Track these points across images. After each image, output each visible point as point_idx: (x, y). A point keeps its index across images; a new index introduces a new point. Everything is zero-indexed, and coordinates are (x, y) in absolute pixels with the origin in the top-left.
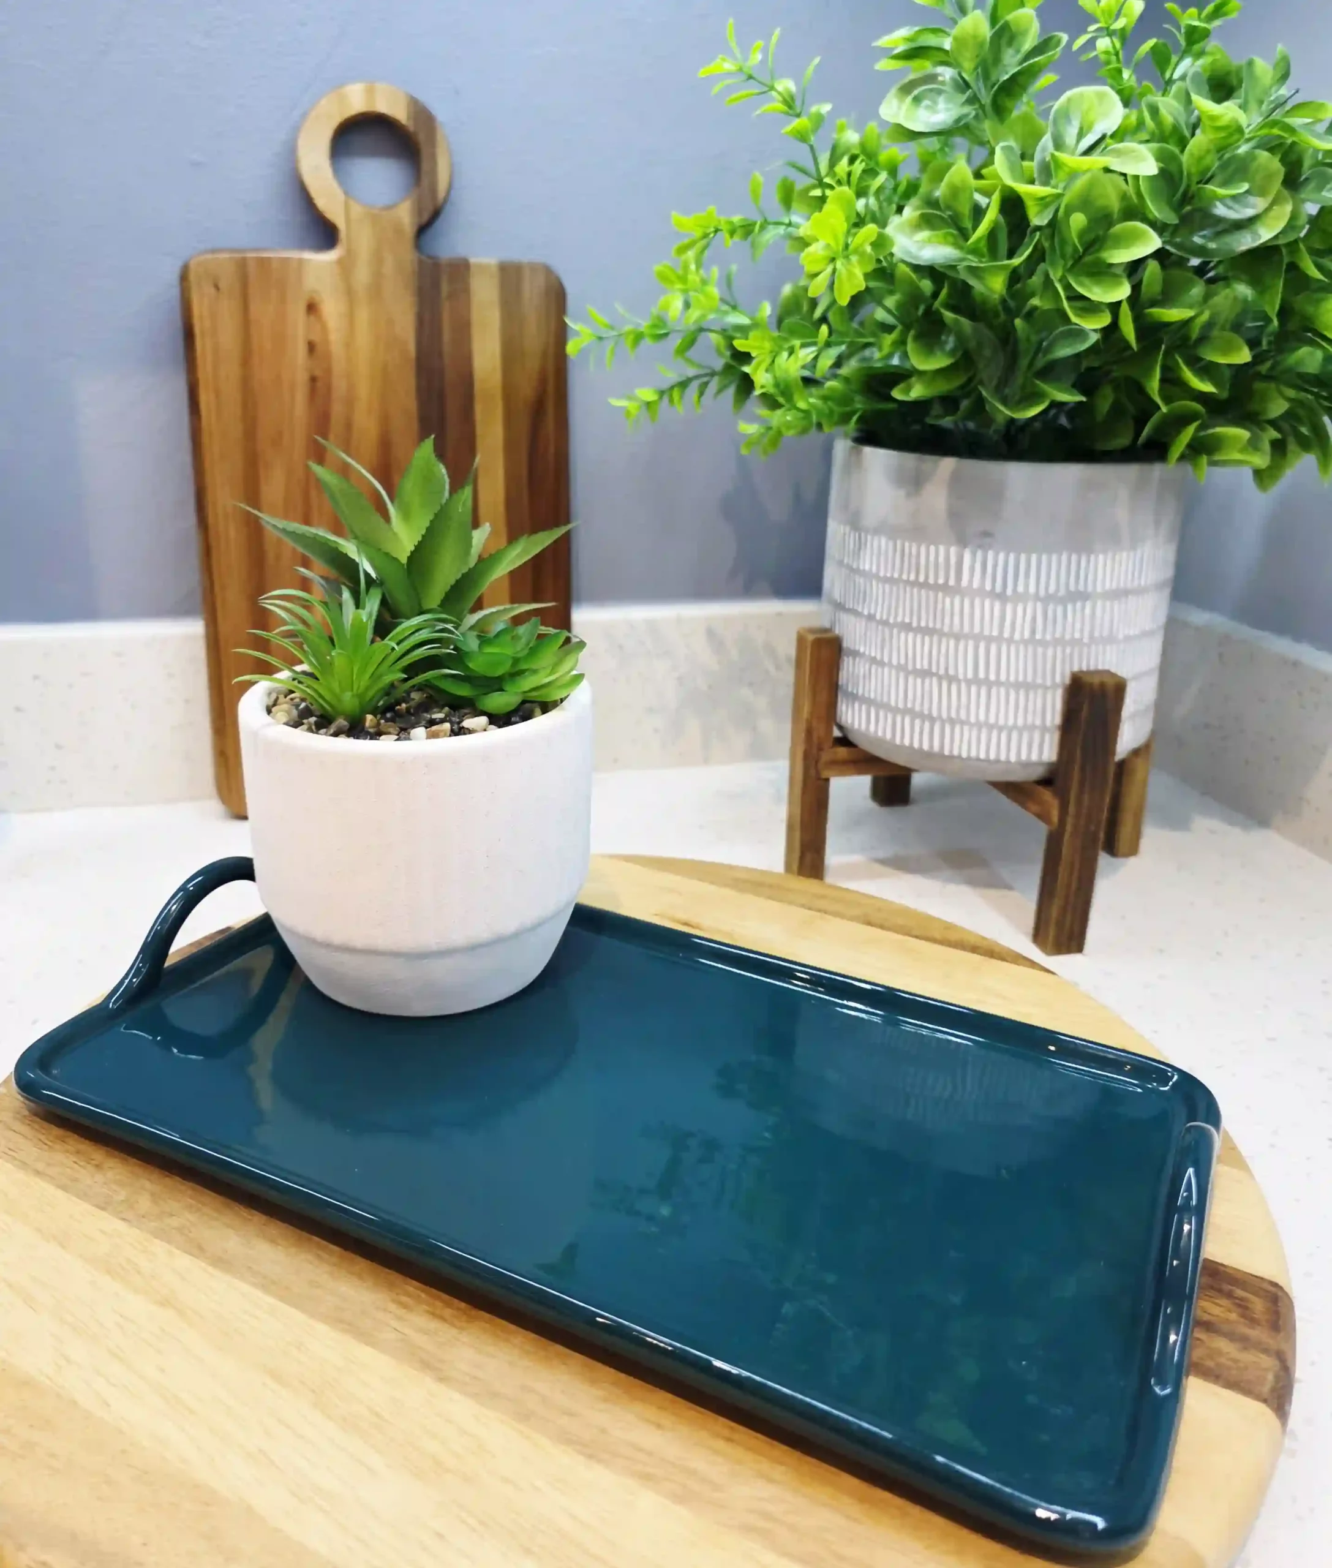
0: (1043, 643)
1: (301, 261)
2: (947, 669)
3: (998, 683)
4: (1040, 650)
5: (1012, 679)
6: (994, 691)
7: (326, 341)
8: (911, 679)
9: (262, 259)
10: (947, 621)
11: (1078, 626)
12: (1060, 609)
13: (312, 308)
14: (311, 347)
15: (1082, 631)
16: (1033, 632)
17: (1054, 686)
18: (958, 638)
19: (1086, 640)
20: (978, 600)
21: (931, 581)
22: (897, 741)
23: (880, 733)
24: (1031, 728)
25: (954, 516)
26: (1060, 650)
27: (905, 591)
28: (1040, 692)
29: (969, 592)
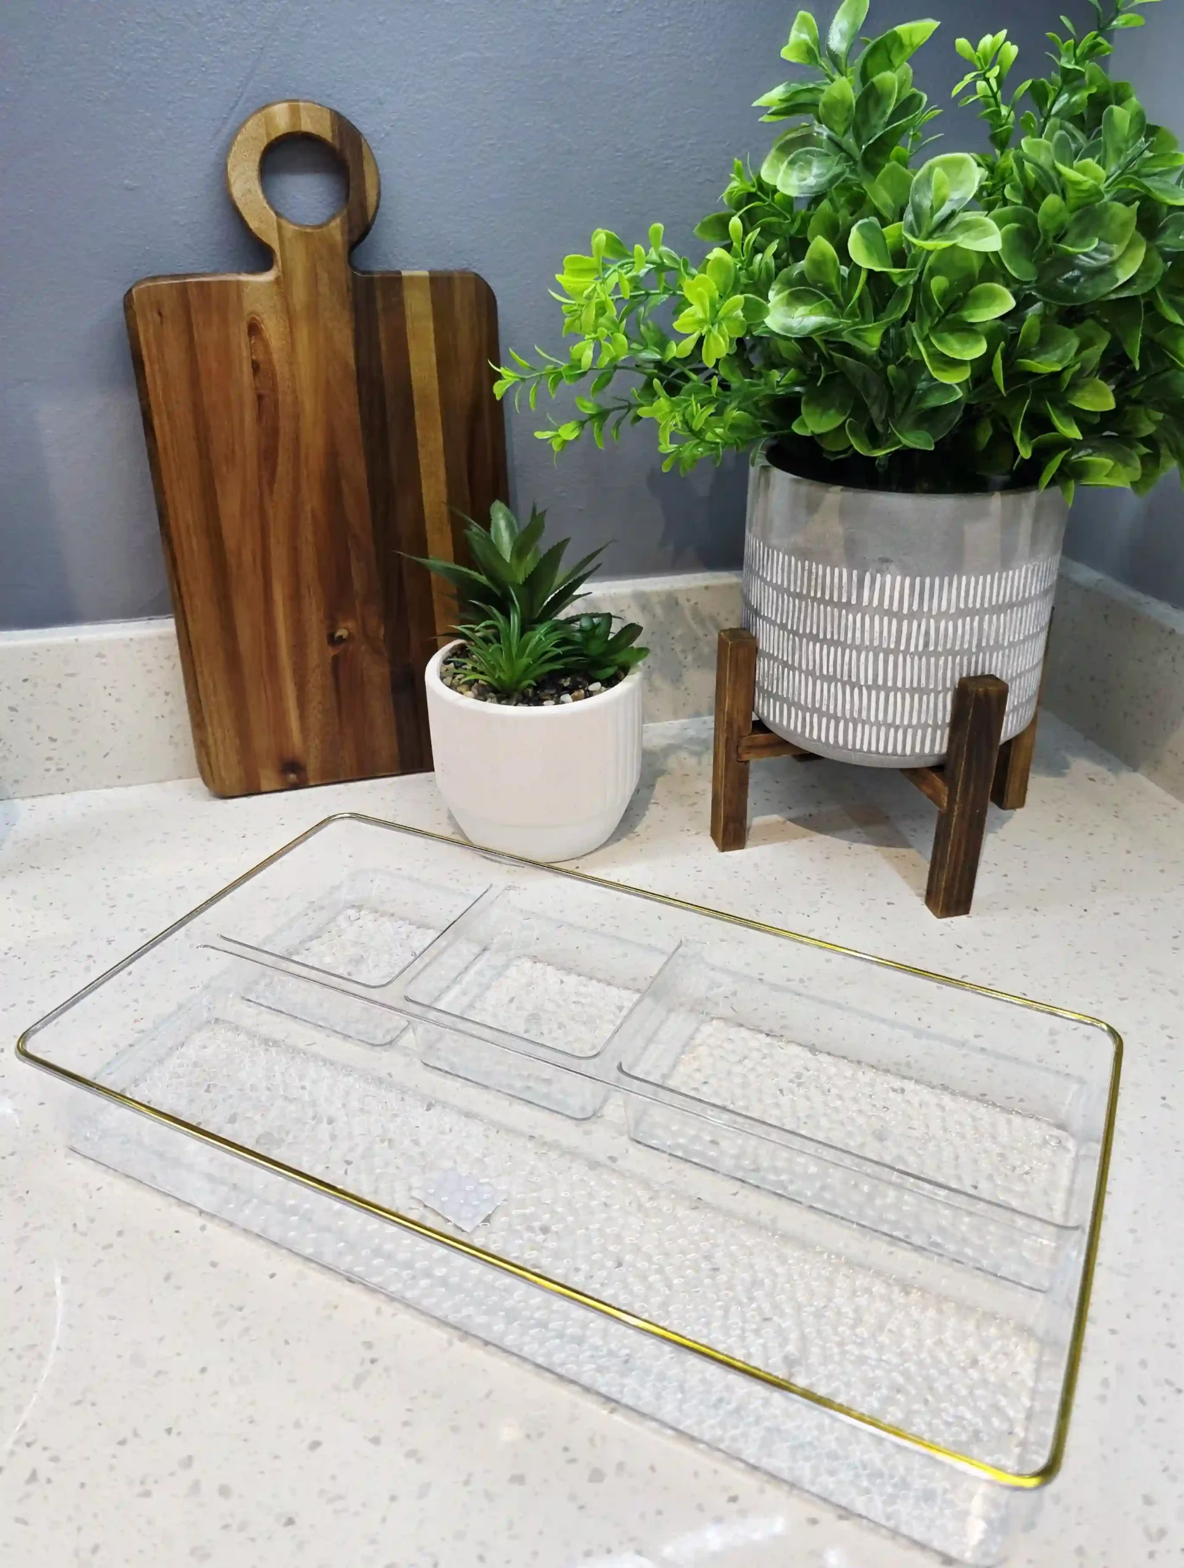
0: (936, 654)
1: (239, 283)
2: (850, 676)
3: (895, 688)
4: (933, 660)
5: (908, 685)
6: (892, 694)
7: (270, 362)
8: (818, 682)
9: (202, 283)
10: (850, 635)
11: (967, 637)
12: (951, 624)
13: (254, 329)
14: (256, 367)
15: (970, 643)
16: (926, 644)
17: (945, 690)
18: (859, 649)
19: (974, 650)
20: (877, 618)
21: (835, 599)
22: (807, 734)
23: (792, 727)
24: (924, 726)
25: (856, 543)
26: (950, 659)
27: (812, 607)
28: (932, 695)
29: (870, 610)
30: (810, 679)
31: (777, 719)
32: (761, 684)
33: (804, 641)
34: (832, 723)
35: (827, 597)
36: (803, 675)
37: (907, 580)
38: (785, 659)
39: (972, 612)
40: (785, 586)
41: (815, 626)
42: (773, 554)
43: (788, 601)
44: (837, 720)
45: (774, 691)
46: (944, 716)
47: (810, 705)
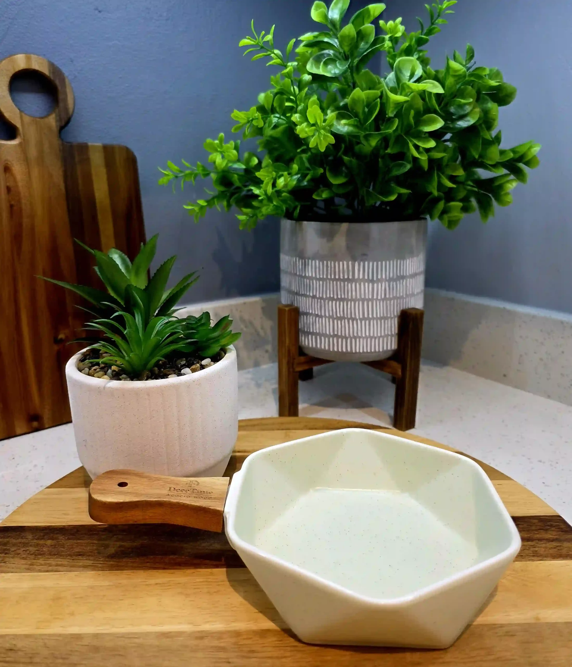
0: (390, 299)
3: (373, 318)
4: (388, 302)
6: (371, 322)
7: (17, 186)
8: (335, 321)
10: (350, 294)
11: (401, 291)
12: (395, 283)
13: (7, 169)
14: (9, 189)
15: (403, 293)
16: (385, 294)
17: (395, 316)
18: (355, 301)
19: (404, 296)
20: (362, 284)
21: (342, 278)
22: (331, 350)
23: (323, 347)
24: (387, 336)
25: (349, 248)
26: (395, 301)
27: (330, 283)
28: (389, 320)
29: (359, 280)
30: (331, 320)
31: (314, 346)
32: (303, 329)
33: (327, 301)
34: (344, 340)
35: (337, 277)
36: (327, 319)
37: (375, 263)
38: (316, 313)
39: (403, 277)
40: (314, 276)
41: (332, 293)
42: (305, 262)
43: (316, 283)
44: (346, 338)
45: (311, 331)
46: (395, 330)
47: (332, 334)
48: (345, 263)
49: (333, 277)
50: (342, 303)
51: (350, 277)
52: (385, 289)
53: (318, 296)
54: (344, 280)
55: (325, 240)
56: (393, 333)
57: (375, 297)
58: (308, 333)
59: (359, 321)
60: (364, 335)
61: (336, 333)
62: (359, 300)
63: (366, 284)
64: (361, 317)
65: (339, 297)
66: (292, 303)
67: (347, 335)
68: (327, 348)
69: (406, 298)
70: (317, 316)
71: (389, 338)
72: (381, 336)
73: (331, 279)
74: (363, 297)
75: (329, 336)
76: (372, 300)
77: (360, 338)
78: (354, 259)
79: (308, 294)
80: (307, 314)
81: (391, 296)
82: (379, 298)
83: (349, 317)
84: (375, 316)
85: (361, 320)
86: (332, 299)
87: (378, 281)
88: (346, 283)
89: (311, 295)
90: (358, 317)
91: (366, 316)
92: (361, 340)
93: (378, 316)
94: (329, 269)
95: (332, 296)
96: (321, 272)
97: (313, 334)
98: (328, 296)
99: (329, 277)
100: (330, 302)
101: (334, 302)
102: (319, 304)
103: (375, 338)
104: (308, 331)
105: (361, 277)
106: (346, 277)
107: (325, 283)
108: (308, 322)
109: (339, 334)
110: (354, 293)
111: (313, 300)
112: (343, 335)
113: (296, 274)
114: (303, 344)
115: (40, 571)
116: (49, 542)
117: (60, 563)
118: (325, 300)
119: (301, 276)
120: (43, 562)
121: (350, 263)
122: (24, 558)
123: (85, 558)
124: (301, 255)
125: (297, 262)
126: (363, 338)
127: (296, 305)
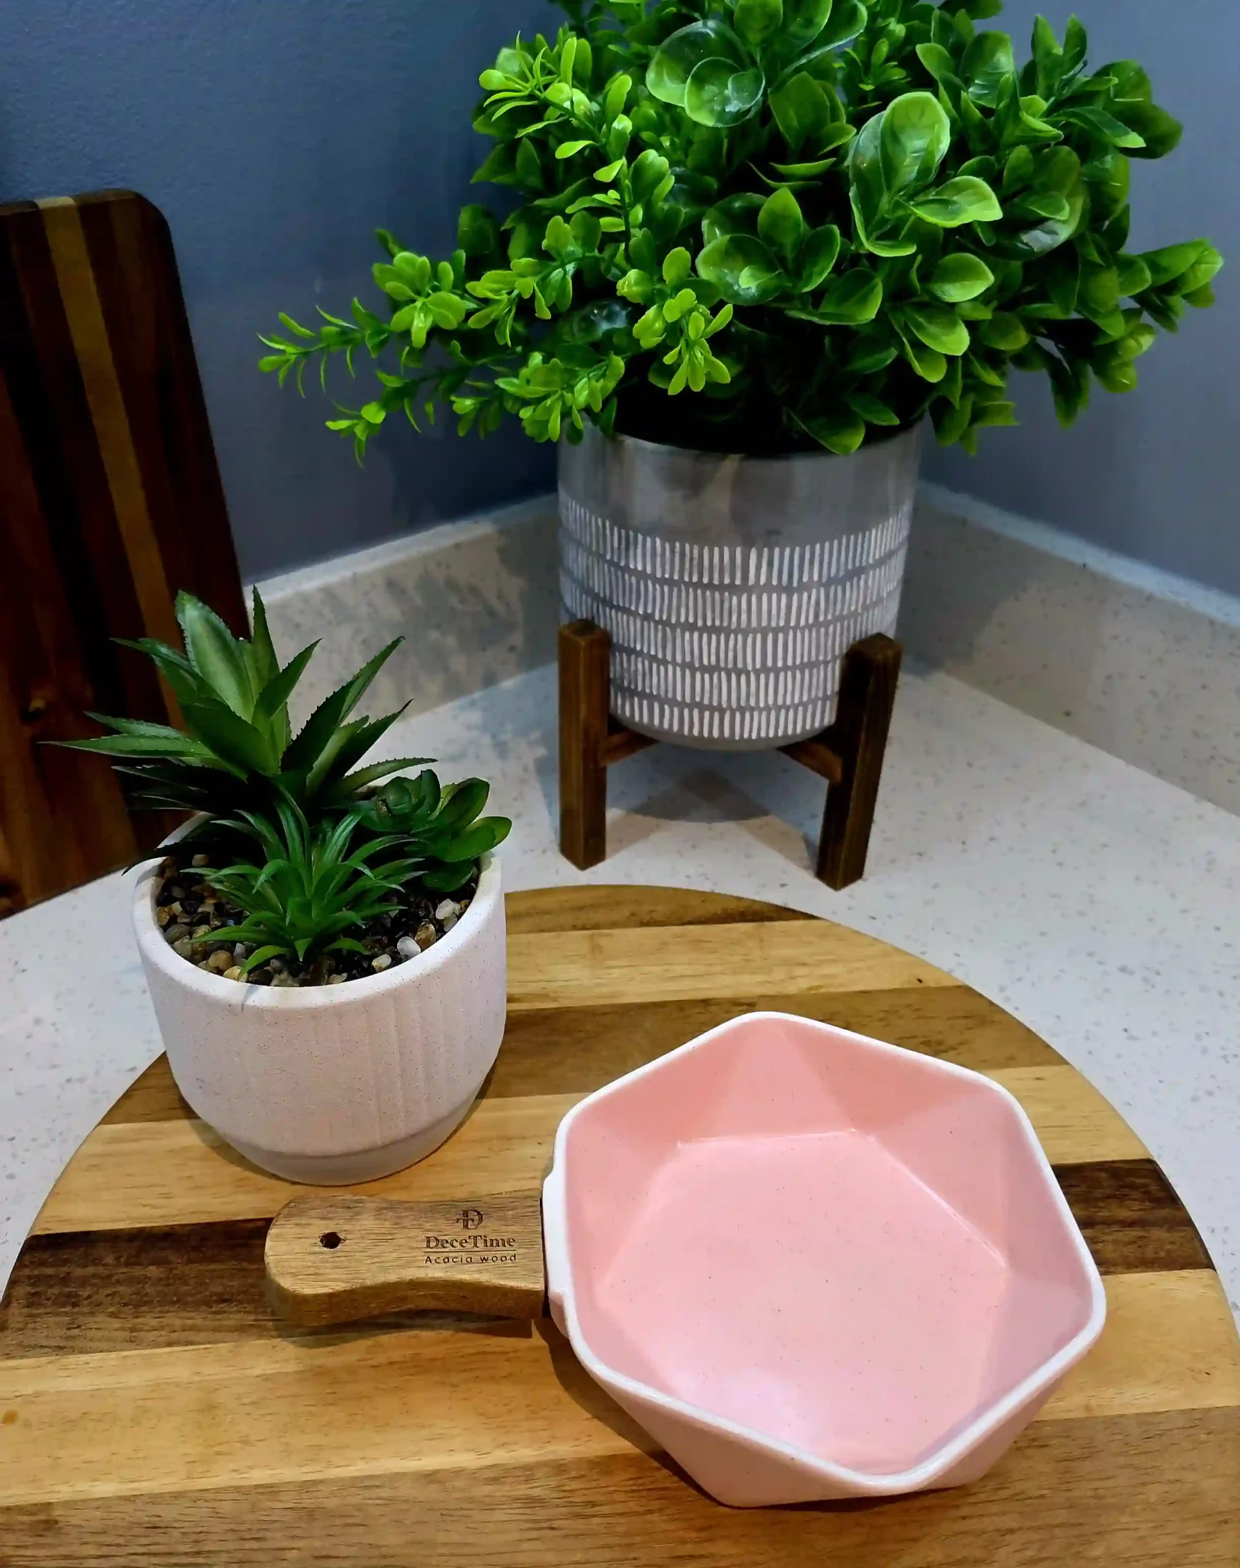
0: (826, 624)
4: (823, 630)
10: (735, 619)
11: (854, 599)
12: (840, 589)
15: (857, 604)
17: (834, 659)
18: (746, 632)
19: (860, 610)
20: (765, 597)
21: (716, 582)
22: (686, 732)
23: (666, 726)
24: (813, 701)
25: (739, 517)
26: (839, 625)
27: (688, 593)
28: (822, 667)
29: (757, 589)
30: (688, 672)
31: (646, 720)
32: (619, 682)
33: (679, 631)
34: (716, 715)
35: (706, 580)
36: (678, 669)
37: (797, 550)
38: (653, 653)
39: (859, 572)
40: (649, 570)
41: (691, 614)
42: (627, 537)
43: (654, 589)
44: (722, 712)
45: (640, 688)
46: (833, 684)
47: (688, 700)
48: (726, 550)
49: (695, 579)
50: (714, 637)
51: (738, 582)
52: (818, 603)
53: (657, 617)
54: (721, 588)
55: (678, 494)
56: (829, 693)
57: (792, 624)
58: (632, 693)
59: (753, 677)
60: (762, 705)
61: (698, 699)
62: (754, 632)
63: (774, 596)
64: (758, 666)
65: (709, 623)
66: (593, 618)
67: (724, 705)
68: (675, 728)
69: (862, 615)
70: (654, 658)
71: (820, 703)
72: (801, 703)
73: (690, 584)
74: (764, 623)
75: (682, 705)
76: (785, 630)
77: (752, 710)
78: (748, 543)
79: (633, 608)
80: (631, 651)
81: (830, 617)
82: (802, 622)
83: (730, 666)
84: (790, 662)
85: (757, 673)
86: (692, 627)
87: (803, 587)
88: (727, 594)
89: (641, 612)
90: (750, 668)
91: (770, 663)
92: (756, 714)
93: (798, 662)
94: (687, 560)
95: (691, 620)
96: (668, 567)
97: (642, 695)
98: (683, 619)
99: (686, 579)
100: (687, 635)
101: (696, 635)
102: (660, 635)
103: (788, 709)
104: (633, 687)
105: (763, 580)
106: (727, 581)
107: (675, 590)
108: (633, 668)
109: (706, 702)
110: (744, 617)
111: (646, 624)
112: (715, 704)
113: (601, 557)
114: (619, 712)
115: (155, 1345)
116: (153, 1271)
117: (189, 1322)
118: (673, 628)
119: (617, 565)
120: (154, 1322)
121: (739, 550)
122: (112, 1315)
123: (235, 1309)
124: (620, 518)
125: (608, 532)
126: (761, 710)
127: (602, 626)
